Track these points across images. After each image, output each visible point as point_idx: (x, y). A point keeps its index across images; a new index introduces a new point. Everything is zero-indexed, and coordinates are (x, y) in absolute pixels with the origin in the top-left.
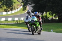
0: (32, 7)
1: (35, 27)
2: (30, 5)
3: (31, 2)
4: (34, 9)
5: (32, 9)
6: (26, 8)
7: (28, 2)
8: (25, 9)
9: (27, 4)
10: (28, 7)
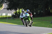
0: (7, 4)
1: (28, 21)
2: (6, 4)
3: (6, 1)
4: (9, 7)
5: (7, 6)
6: (2, 5)
7: (4, 1)
8: (2, 7)
9: (3, 3)
10: (4, 5)
